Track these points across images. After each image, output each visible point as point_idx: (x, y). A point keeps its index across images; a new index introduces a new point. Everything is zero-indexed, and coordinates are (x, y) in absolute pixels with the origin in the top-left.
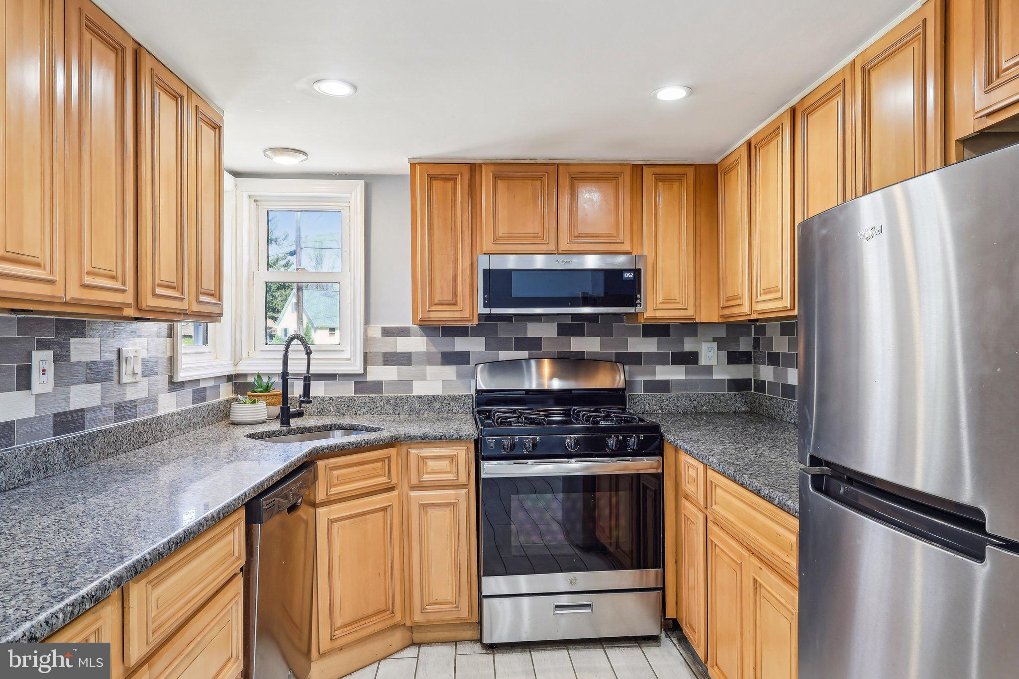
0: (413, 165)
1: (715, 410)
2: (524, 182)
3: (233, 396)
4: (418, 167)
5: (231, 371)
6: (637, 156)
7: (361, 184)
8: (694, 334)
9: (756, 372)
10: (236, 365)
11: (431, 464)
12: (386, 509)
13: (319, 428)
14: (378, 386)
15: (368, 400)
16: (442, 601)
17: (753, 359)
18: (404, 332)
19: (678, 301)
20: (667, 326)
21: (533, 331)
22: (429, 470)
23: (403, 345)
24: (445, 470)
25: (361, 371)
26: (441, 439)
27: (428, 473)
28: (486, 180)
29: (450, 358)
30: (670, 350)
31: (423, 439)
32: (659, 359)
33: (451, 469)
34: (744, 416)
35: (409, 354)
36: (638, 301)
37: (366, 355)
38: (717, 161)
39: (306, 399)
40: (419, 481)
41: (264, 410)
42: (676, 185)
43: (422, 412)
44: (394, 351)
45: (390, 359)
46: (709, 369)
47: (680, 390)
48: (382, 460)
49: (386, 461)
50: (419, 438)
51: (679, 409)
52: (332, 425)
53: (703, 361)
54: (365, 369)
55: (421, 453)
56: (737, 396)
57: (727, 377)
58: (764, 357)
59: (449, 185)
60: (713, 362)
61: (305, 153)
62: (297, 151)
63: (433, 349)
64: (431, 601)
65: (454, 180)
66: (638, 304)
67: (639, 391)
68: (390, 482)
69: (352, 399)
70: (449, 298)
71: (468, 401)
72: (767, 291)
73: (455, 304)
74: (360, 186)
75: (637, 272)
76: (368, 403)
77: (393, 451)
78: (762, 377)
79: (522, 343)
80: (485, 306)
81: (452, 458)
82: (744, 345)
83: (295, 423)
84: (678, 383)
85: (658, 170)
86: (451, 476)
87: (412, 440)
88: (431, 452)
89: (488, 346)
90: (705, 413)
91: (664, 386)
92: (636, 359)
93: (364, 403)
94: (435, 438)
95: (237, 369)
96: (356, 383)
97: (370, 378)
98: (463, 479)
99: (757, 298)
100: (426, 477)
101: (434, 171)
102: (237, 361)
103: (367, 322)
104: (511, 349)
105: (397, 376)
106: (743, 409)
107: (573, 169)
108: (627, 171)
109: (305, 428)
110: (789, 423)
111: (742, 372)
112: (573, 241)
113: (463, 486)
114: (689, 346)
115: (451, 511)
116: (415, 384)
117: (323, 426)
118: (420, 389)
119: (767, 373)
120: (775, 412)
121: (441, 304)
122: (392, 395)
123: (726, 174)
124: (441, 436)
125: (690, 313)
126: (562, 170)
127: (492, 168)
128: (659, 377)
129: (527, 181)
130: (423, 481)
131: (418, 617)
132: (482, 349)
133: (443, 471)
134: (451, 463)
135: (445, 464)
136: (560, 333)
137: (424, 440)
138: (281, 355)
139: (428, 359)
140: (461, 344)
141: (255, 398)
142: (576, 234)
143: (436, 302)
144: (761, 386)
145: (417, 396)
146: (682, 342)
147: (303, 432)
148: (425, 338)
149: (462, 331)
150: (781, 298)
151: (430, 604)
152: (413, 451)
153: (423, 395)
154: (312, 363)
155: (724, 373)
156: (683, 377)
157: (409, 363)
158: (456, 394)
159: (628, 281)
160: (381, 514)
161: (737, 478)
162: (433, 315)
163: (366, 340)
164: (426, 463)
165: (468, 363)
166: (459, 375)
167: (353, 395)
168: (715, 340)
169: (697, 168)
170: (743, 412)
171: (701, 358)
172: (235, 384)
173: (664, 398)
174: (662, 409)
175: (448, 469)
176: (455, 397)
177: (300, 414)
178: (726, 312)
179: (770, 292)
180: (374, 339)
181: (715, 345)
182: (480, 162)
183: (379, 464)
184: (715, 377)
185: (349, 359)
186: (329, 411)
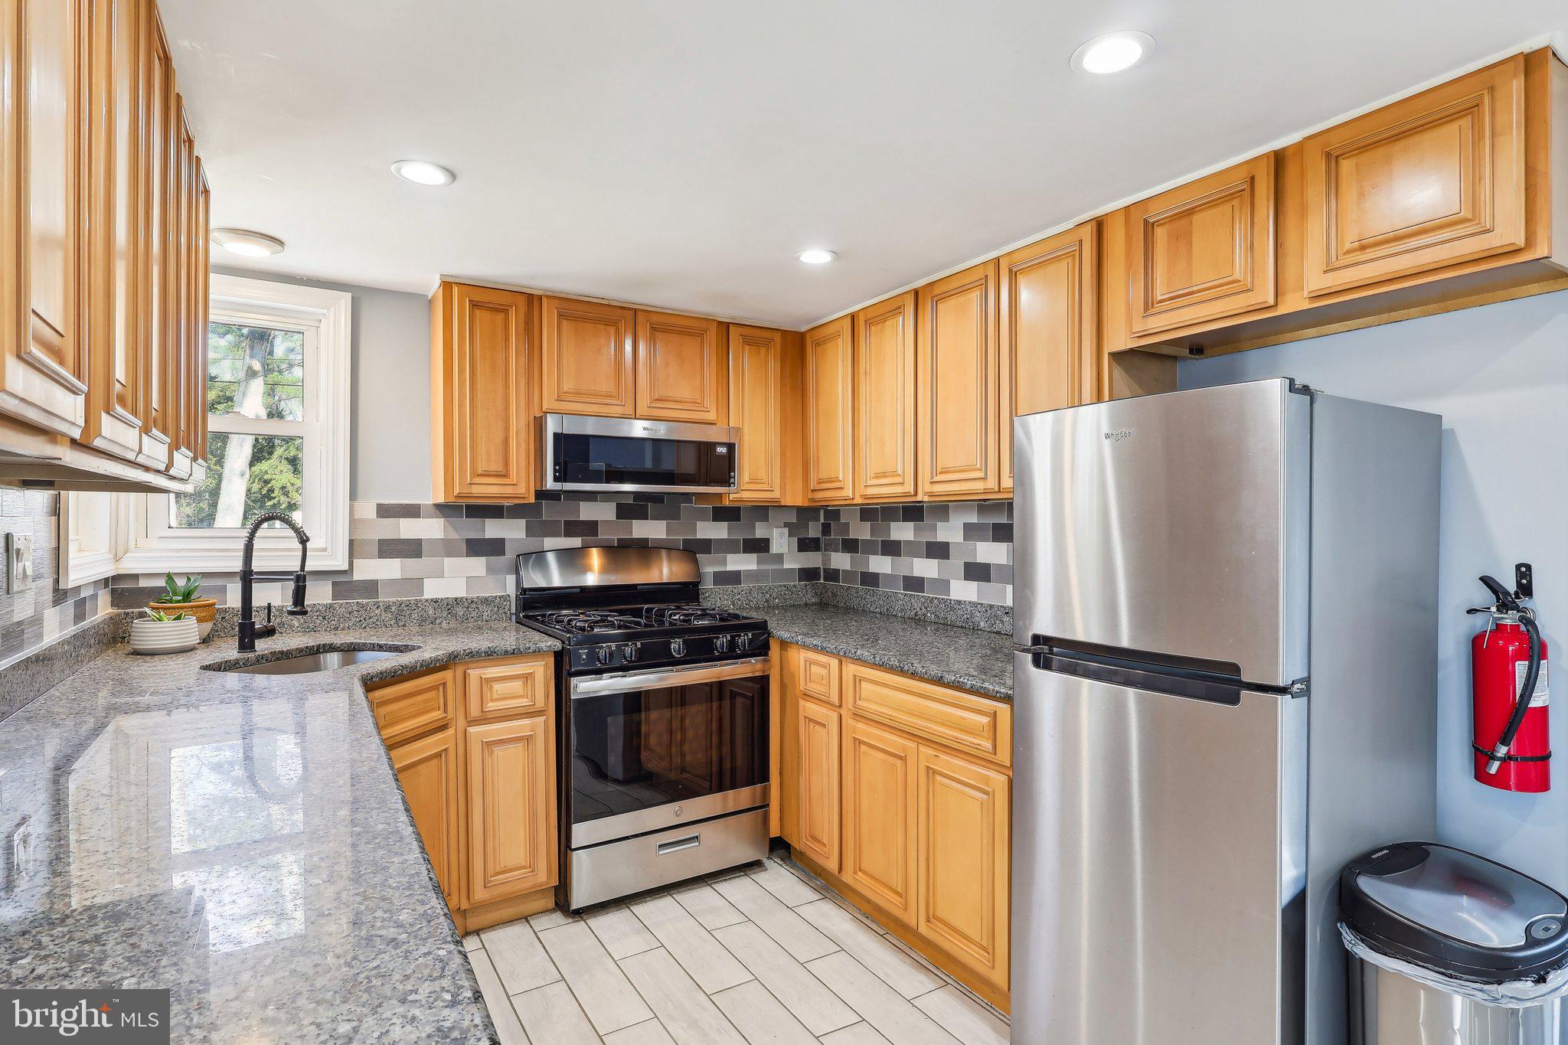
0: (447, 285)
1: (787, 603)
2: (596, 325)
3: (111, 610)
4: (455, 289)
5: (109, 571)
6: (724, 313)
7: (346, 298)
8: (766, 519)
9: (826, 560)
10: (117, 559)
11: (499, 688)
12: (441, 755)
13: (300, 650)
14: (370, 587)
15: (355, 608)
16: (512, 867)
17: (822, 546)
18: (412, 511)
19: (764, 481)
20: (738, 509)
21: (587, 512)
22: (495, 696)
23: (408, 529)
24: (517, 694)
25: (345, 567)
26: (514, 653)
27: (492, 700)
28: (549, 316)
29: (477, 547)
30: (740, 536)
31: (489, 655)
32: (729, 546)
33: (524, 692)
34: (814, 607)
35: (418, 543)
36: (732, 480)
37: (351, 542)
38: (803, 329)
39: (298, 609)
40: (482, 711)
41: (193, 630)
42: (763, 350)
43: (438, 621)
44: (397, 538)
45: (390, 548)
46: (780, 558)
47: (752, 582)
48: (435, 688)
49: (441, 688)
50: (483, 655)
51: (751, 603)
52: (319, 645)
53: (775, 548)
54: (351, 564)
55: (484, 674)
56: (808, 587)
57: (797, 566)
58: (838, 544)
59: (500, 317)
60: (784, 550)
61: (281, 243)
62: (273, 240)
63: (454, 535)
64: (498, 869)
65: (505, 311)
66: (732, 483)
67: (708, 585)
68: (446, 717)
69: (331, 606)
70: (496, 466)
71: (505, 603)
72: (877, 476)
73: (506, 476)
74: (343, 301)
75: (731, 447)
76: (355, 613)
77: (447, 675)
78: (834, 565)
79: (573, 528)
80: (556, 479)
81: (527, 678)
82: (814, 531)
83: (262, 646)
84: (749, 573)
85: (745, 331)
86: (525, 702)
87: (474, 656)
88: (499, 672)
89: (530, 531)
90: (777, 607)
91: (734, 578)
92: (706, 546)
93: (350, 613)
94: (506, 652)
95: (120, 566)
96: (334, 584)
97: (357, 576)
98: (540, 703)
99: (866, 482)
100: (491, 706)
101: (478, 297)
102: (119, 555)
103: (353, 496)
104: (559, 535)
105: (400, 574)
106: (813, 600)
107: (655, 319)
108: (714, 328)
109: (282, 652)
110: (874, 612)
111: (812, 560)
112: (653, 405)
113: (540, 713)
114: (760, 531)
115: (524, 747)
116: (428, 584)
117: (307, 647)
118: (433, 590)
119: (841, 561)
120: (854, 603)
121: (486, 474)
122: (395, 600)
123: (818, 344)
124: (514, 650)
125: (776, 495)
126: (640, 317)
127: (555, 302)
128: (730, 568)
129: (599, 326)
130: (488, 711)
131: (480, 894)
132: (522, 534)
133: (514, 695)
134: (525, 684)
135: (517, 686)
136: (619, 517)
137: (491, 656)
138: (241, 545)
139: (447, 548)
140: (493, 529)
141: (181, 611)
142: (657, 397)
143: (480, 472)
144: (833, 575)
145: (432, 600)
146: (754, 528)
147: (278, 659)
148: (442, 520)
149: (495, 511)
150: (903, 484)
151: (497, 874)
152: (474, 674)
153: (440, 597)
154: (255, 556)
155: (795, 562)
156: (754, 567)
157: (418, 554)
158: (488, 595)
159: (721, 456)
160: (435, 762)
161: (906, 668)
162: (476, 490)
163: (353, 522)
164: (491, 687)
165: (502, 553)
166: (490, 570)
167: (330, 601)
168: (786, 525)
169: (785, 333)
170: (814, 604)
171: (773, 546)
172: (113, 592)
173: (735, 591)
174: (734, 605)
175: (521, 693)
176: (486, 599)
177: (269, 632)
178: (820, 495)
179: (886, 477)
180: (363, 521)
181: (786, 530)
182: (539, 293)
183: (432, 694)
184: (786, 566)
185: (325, 550)
186: (291, 626)
